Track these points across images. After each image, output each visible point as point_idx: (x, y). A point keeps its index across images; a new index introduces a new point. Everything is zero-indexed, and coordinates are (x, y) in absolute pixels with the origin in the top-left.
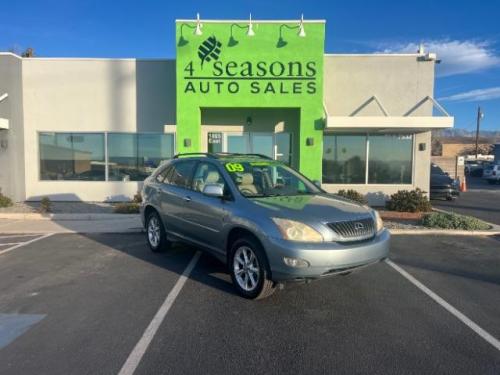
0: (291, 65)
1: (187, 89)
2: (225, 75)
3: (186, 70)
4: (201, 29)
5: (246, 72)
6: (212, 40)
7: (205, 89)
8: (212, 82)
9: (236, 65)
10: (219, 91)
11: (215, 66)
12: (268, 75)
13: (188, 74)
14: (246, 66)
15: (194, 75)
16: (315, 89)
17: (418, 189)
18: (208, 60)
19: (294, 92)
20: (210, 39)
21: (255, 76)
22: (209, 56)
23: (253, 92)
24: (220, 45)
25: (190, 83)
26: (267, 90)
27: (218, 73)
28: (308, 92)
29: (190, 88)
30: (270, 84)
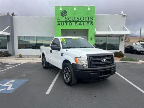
0: (86, 17)
1: (58, 25)
2: (68, 20)
3: (58, 19)
4: (62, 8)
5: (74, 20)
6: (65, 11)
7: (63, 24)
8: (65, 22)
9: (71, 18)
10: (66, 25)
11: (65, 18)
12: (80, 20)
13: (58, 20)
14: (74, 18)
15: (60, 20)
16: (92, 24)
17: (121, 51)
18: (64, 16)
19: (87, 25)
20: (64, 11)
21: (76, 21)
22: (64, 15)
23: (76, 25)
24: (67, 12)
25: (59, 23)
26: (79, 24)
27: (66, 20)
28: (91, 25)
29: (59, 24)
30: (80, 23)
